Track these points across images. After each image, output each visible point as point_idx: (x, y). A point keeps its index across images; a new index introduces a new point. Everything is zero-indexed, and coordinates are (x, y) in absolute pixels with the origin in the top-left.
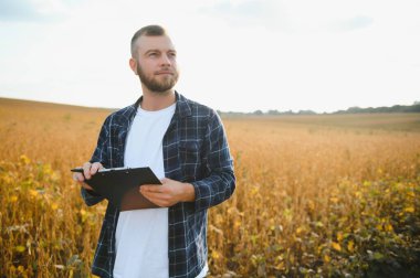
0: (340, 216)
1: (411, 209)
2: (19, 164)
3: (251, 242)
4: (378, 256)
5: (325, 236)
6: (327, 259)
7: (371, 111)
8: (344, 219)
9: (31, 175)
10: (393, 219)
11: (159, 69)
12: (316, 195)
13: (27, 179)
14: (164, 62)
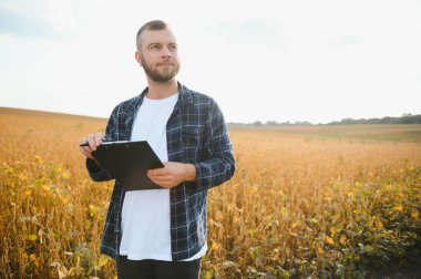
0: (333, 213)
1: (400, 208)
2: (33, 164)
3: (249, 235)
4: (369, 249)
5: (320, 231)
6: (320, 251)
7: (363, 122)
8: (337, 216)
9: (44, 173)
10: (383, 216)
11: (160, 61)
12: (311, 195)
13: (40, 177)
14: (165, 54)
